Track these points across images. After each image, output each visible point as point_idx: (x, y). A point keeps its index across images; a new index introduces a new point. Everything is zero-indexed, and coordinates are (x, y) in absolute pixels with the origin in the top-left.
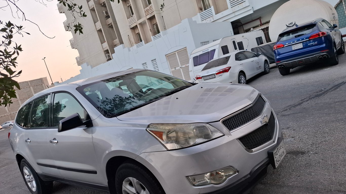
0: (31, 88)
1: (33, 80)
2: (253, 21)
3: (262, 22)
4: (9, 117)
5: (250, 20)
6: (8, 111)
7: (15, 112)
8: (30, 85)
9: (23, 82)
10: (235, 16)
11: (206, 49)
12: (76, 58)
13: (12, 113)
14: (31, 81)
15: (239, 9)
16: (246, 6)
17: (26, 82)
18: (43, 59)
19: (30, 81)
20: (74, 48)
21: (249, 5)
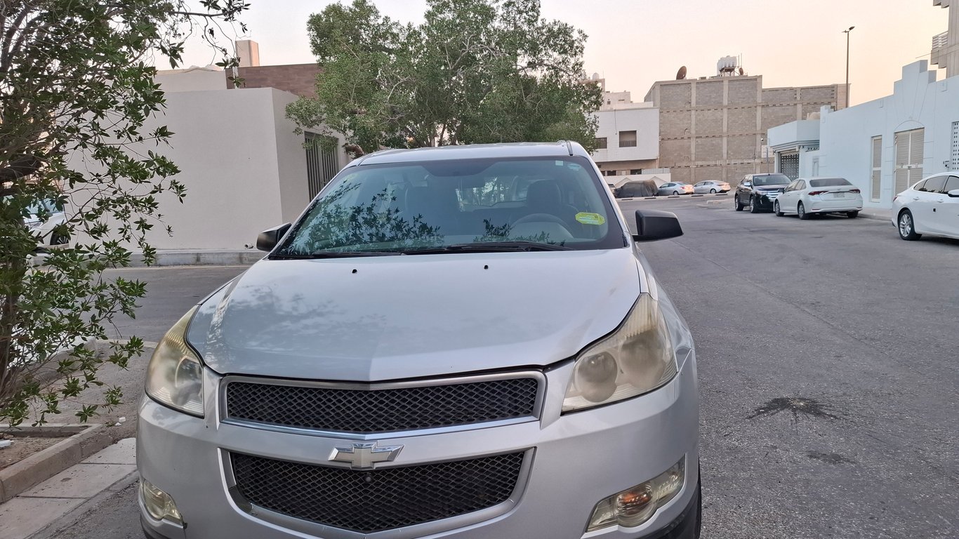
0: (799, 106)
1: (812, 88)
4: (722, 171)
6: (725, 156)
7: (740, 162)
8: (798, 98)
9: (784, 89)
12: (935, 39)
13: (733, 163)
14: (805, 90)
17: (791, 89)
18: (846, 32)
19: (802, 89)
20: (939, 4)
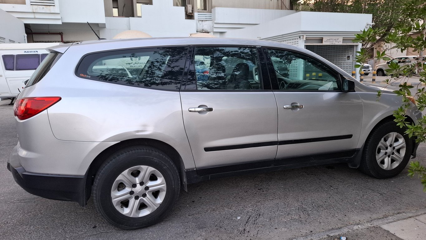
2: (50, 34)
3: (64, 40)
5: (47, 31)
10: (35, 18)
11: (28, 49)
15: (44, 12)
16: (54, 12)
21: (59, 13)
